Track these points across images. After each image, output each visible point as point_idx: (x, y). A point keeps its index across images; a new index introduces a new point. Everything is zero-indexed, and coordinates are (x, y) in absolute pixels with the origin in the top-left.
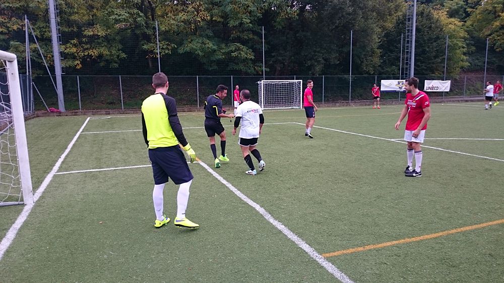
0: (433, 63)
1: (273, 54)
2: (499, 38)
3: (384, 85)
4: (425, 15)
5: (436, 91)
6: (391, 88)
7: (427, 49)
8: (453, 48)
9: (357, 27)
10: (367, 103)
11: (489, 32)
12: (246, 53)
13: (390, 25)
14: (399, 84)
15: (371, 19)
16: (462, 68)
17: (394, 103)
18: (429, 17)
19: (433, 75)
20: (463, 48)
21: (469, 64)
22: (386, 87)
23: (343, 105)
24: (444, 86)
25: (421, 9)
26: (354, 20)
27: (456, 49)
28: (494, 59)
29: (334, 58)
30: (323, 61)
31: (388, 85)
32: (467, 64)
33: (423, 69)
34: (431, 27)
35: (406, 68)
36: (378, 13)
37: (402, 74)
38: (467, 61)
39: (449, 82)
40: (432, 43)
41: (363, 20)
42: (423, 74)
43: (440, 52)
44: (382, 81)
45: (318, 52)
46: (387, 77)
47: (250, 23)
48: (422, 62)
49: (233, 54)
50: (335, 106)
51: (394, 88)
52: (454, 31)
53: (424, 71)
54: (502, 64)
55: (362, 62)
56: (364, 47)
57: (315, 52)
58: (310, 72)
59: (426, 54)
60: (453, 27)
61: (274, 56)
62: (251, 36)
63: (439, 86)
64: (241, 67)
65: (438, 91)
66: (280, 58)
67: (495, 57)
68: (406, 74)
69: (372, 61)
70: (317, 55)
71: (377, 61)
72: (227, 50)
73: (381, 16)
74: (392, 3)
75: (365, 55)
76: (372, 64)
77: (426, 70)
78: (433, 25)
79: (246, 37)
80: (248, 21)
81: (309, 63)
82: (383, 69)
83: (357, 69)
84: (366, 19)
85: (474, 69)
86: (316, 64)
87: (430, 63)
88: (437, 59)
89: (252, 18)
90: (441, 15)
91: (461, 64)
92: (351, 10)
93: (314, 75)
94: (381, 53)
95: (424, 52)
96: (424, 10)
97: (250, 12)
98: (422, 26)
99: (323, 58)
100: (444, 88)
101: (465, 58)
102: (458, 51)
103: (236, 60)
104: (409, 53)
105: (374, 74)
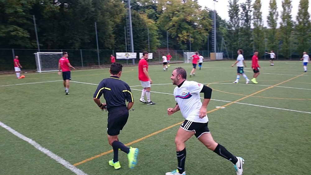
0: (143, 43)
1: (44, 35)
2: (172, 31)
3: (118, 56)
4: (136, 16)
6: (122, 57)
7: (139, 36)
8: (152, 35)
9: (98, 21)
11: (168, 28)
12: (22, 33)
13: (118, 20)
14: (126, 55)
15: (106, 16)
16: (157, 46)
18: (138, 18)
20: (157, 35)
21: (161, 44)
22: (119, 56)
23: (95, 68)
25: (133, 13)
26: (96, 16)
27: (153, 36)
29: (87, 39)
30: (80, 40)
31: (120, 55)
32: (159, 44)
33: (138, 47)
34: (139, 23)
35: (129, 46)
36: (111, 13)
37: (128, 49)
38: (159, 43)
39: (152, 54)
40: (141, 32)
41: (102, 16)
42: (139, 49)
43: (146, 37)
44: (117, 53)
45: (76, 34)
46: (119, 51)
47: (23, 12)
48: (138, 43)
49: (12, 33)
50: (90, 69)
51: (124, 57)
52: (151, 26)
53: (139, 48)
54: (175, 44)
55: (105, 42)
56: (104, 33)
57: (74, 34)
58: (72, 47)
60: (151, 24)
61: (45, 36)
62: (25, 21)
64: (20, 42)
66: (50, 37)
67: (172, 41)
68: (130, 49)
69: (110, 41)
70: (75, 37)
71: (113, 41)
72: (7, 30)
73: (112, 15)
74: (117, 7)
75: (105, 37)
76: (110, 43)
77: (140, 47)
78: (141, 22)
79: (21, 22)
80: (21, 10)
81: (71, 41)
82: (117, 46)
83: (102, 46)
84: (104, 16)
85: (163, 47)
86: (75, 42)
87: (141, 44)
88: (145, 41)
89: (24, 9)
90: (144, 17)
91: (157, 44)
92: (93, 9)
93: (75, 49)
94: (114, 36)
95: (138, 37)
96: (135, 13)
97: (22, 4)
98: (135, 22)
99: (80, 39)
101: (158, 41)
102: (154, 37)
103: (15, 37)
104: (130, 37)
105: (112, 49)
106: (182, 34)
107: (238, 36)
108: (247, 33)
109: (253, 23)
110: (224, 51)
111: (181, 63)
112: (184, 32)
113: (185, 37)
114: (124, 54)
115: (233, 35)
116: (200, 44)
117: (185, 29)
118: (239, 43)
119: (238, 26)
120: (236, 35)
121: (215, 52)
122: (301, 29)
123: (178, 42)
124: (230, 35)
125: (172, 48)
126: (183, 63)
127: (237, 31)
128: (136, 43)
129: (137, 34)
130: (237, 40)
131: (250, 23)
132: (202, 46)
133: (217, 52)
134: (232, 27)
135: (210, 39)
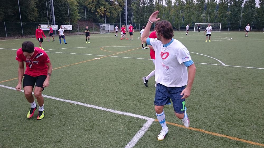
0: (65, 17)
2: (92, 6)
5: (66, 30)
6: (45, 28)
7: (61, 10)
8: (73, 10)
10: (33, 37)
11: (88, 4)
14: (48, 26)
16: (78, 19)
17: (47, 36)
19: (66, 22)
20: (77, 10)
21: (81, 18)
22: (42, 28)
23: (20, 38)
24: (70, 28)
28: (91, 16)
29: (10, 12)
30: (3, 13)
32: (80, 18)
35: (52, 19)
37: (50, 22)
39: (71, 26)
40: (63, 7)
42: (61, 22)
46: (43, 23)
48: (60, 16)
50: (15, 39)
51: (46, 29)
52: (72, 2)
54: (94, 18)
55: (28, 15)
56: (27, 7)
59: (61, 12)
63: (68, 27)
65: (67, 30)
67: (92, 15)
68: (52, 22)
69: (33, 15)
71: (36, 14)
75: (29, 11)
76: (33, 16)
77: (62, 20)
82: (41, 19)
83: (25, 18)
85: (82, 20)
87: (63, 17)
88: (66, 15)
91: (77, 17)
94: (38, 10)
95: (60, 11)
99: (3, 12)
100: (70, 29)
101: (79, 15)
102: (75, 12)
104: (51, 11)
105: (36, 21)
106: (100, 9)
107: (144, 12)
108: (151, 10)
109: (155, 2)
110: (133, 24)
111: (98, 33)
112: (102, 8)
113: (103, 12)
114: (46, 26)
115: (140, 11)
116: (115, 18)
117: (103, 5)
118: (145, 17)
119: (144, 4)
120: (143, 11)
121: (126, 24)
122: (188, 7)
123: (97, 16)
124: (138, 11)
125: (92, 21)
126: (99, 33)
127: (144, 7)
128: (58, 17)
129: (59, 8)
130: (144, 15)
131: (153, 2)
132: (117, 20)
133: (127, 25)
134: (140, 4)
135: (123, 14)
